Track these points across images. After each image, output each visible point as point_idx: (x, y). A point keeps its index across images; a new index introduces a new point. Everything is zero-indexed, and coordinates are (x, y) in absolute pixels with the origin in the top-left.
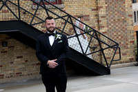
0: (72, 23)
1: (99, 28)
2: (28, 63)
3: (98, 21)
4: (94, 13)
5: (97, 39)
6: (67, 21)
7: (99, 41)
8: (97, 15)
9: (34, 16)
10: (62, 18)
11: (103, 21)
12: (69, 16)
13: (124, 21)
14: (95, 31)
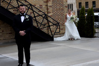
0: (32, 9)
1: (48, 13)
2: (4, 32)
3: (47, 9)
4: (45, 4)
5: (47, 19)
6: (29, 8)
7: (48, 21)
8: (47, 5)
9: (9, 4)
10: (26, 6)
11: (50, 9)
12: (31, 5)
13: (63, 10)
14: (46, 15)
